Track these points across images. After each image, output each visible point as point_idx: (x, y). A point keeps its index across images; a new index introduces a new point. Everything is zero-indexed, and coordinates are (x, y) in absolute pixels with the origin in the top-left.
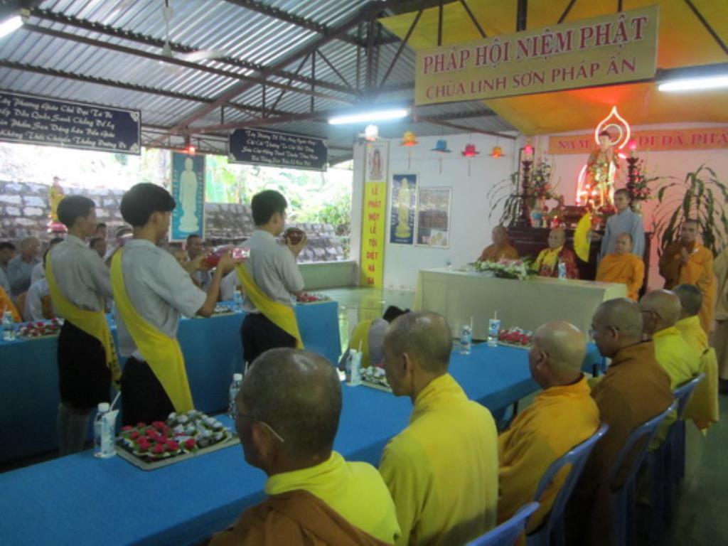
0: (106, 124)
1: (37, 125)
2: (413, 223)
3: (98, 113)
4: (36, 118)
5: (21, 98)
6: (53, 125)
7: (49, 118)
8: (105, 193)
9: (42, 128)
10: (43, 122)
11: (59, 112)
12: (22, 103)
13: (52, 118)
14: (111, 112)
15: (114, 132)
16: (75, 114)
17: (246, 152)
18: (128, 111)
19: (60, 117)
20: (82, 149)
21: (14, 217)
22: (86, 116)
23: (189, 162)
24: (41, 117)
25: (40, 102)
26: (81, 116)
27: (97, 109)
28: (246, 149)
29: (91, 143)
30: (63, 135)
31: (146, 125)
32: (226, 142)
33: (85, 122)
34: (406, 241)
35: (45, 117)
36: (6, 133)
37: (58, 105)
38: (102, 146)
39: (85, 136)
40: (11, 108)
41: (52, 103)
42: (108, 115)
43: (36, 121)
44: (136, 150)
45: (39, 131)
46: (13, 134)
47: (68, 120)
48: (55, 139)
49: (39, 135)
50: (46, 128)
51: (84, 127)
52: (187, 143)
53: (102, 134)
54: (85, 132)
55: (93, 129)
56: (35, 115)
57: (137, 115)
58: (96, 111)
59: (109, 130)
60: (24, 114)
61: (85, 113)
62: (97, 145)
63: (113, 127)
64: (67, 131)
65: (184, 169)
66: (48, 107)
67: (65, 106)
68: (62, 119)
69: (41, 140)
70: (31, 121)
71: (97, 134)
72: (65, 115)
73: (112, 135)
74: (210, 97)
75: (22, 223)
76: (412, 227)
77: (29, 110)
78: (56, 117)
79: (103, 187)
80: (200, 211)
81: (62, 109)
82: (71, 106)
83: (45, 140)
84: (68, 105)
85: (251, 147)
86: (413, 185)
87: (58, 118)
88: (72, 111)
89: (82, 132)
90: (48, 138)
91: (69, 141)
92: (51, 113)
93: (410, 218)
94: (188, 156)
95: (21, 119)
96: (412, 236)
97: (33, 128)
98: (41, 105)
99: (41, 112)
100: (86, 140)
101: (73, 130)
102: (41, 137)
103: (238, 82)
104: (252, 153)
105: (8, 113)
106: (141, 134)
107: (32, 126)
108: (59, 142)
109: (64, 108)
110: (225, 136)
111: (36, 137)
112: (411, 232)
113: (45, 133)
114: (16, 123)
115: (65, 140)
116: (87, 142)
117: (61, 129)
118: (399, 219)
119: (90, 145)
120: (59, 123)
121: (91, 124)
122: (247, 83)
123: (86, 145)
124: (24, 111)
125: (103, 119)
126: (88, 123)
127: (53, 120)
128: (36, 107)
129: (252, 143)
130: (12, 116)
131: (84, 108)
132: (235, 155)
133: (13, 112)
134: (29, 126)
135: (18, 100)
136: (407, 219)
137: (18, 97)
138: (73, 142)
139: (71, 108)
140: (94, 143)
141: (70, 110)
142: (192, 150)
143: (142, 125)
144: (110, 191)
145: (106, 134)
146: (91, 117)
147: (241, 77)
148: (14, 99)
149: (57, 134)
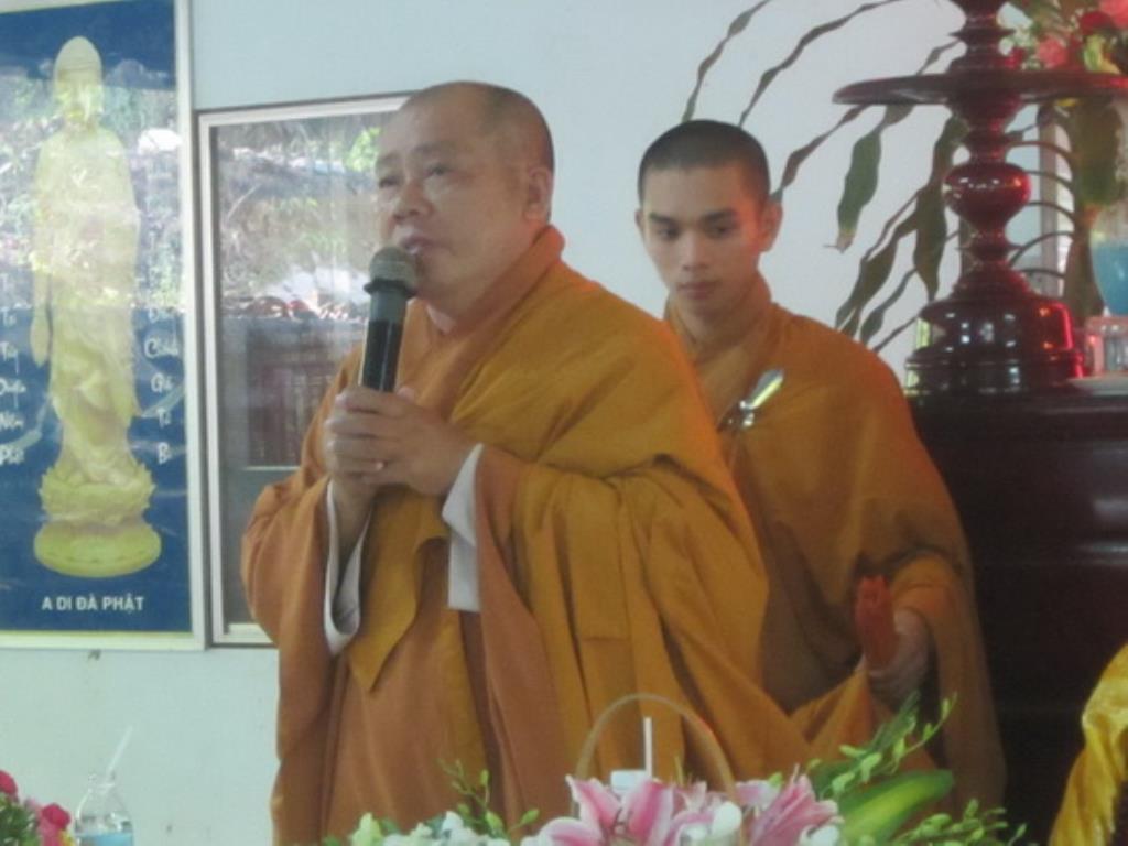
2: (176, 434)
34: (128, 604)
76: (171, 474)
86: (151, 99)
93: (145, 394)
96: (174, 550)
112: (167, 515)
118: (57, 401)
136: (126, 404)
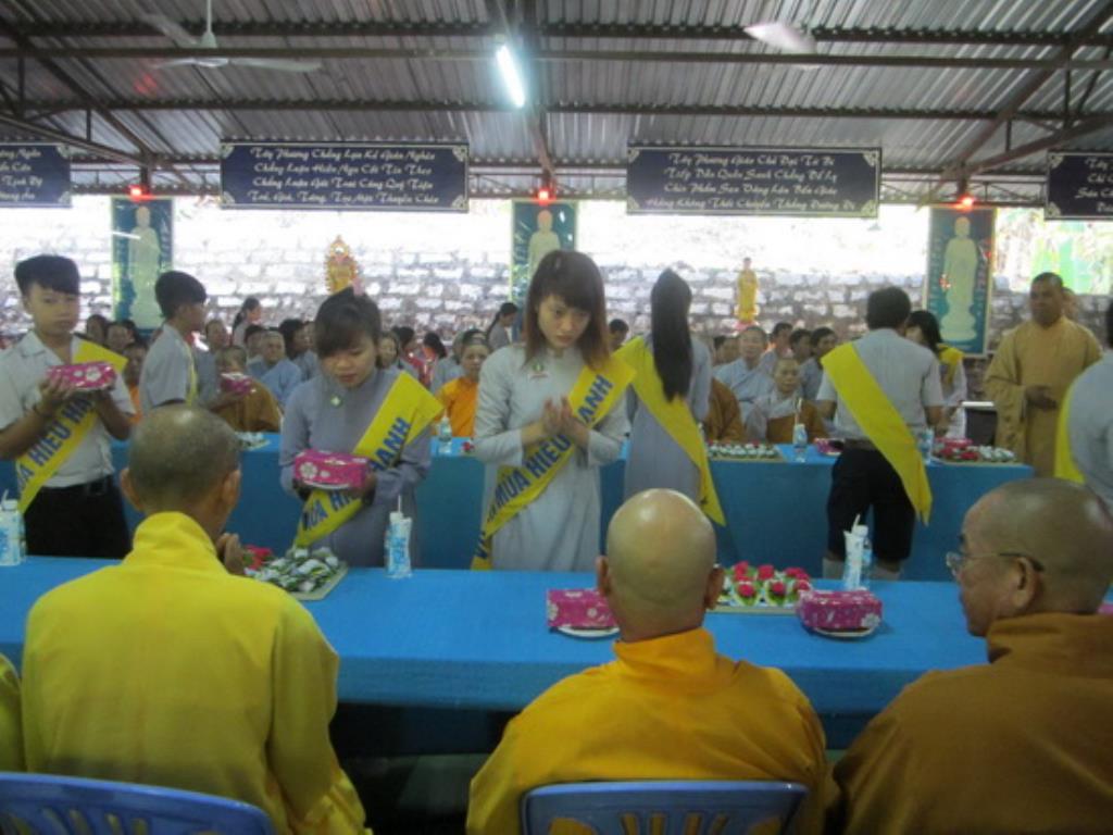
0: (824, 176)
1: (725, 188)
3: (812, 160)
4: (723, 177)
5: (704, 153)
6: (746, 185)
7: (740, 175)
8: (854, 280)
9: (731, 190)
10: (733, 183)
11: (755, 165)
12: (706, 160)
13: (745, 175)
14: (832, 155)
15: (836, 186)
16: (778, 166)
17: (1085, 198)
18: (862, 152)
19: (757, 172)
20: (816, 216)
21: (721, 317)
22: (794, 166)
23: (963, 225)
24: (730, 176)
25: (729, 155)
26: (788, 168)
27: (809, 154)
28: (1083, 193)
29: (799, 205)
30: (761, 198)
31: (889, 170)
32: (1042, 183)
33: (793, 176)
35: (737, 175)
36: (684, 202)
37: (754, 155)
38: (817, 209)
39: (791, 197)
40: (692, 169)
41: (745, 155)
42: (828, 161)
43: (723, 182)
44: (871, 210)
45: (726, 196)
46: (694, 203)
47: (769, 175)
48: (748, 204)
49: (726, 201)
50: (737, 190)
51: (790, 184)
52: (962, 192)
53: (816, 191)
54: (792, 191)
55: (803, 184)
56: (722, 173)
57: (874, 156)
58: (810, 157)
59: (828, 184)
60: (709, 174)
61: (793, 162)
62: (808, 209)
63: (834, 178)
64: (765, 192)
65: (952, 235)
66: (740, 161)
67: (763, 156)
68: (759, 176)
69: (729, 208)
70: (716, 182)
71: (810, 191)
72: (764, 169)
73: (832, 192)
74: (991, 107)
75: (729, 326)
77: (715, 168)
78: (751, 173)
79: (855, 272)
80: (980, 305)
81: (760, 161)
82: (772, 155)
83: (735, 207)
84: (767, 154)
85: (1097, 187)
87: (752, 175)
88: (774, 162)
89: (787, 191)
90: (739, 204)
91: (768, 205)
92: (743, 168)
94: (962, 213)
95: (704, 181)
97: (720, 193)
98: (730, 159)
99: (731, 168)
100: (792, 201)
101: (774, 190)
102: (730, 204)
103: (1029, 73)
104: (1100, 199)
105: (688, 175)
106: (880, 184)
107: (718, 189)
108: (753, 209)
109: (763, 160)
110: (1038, 172)
111: (723, 204)
113: (735, 197)
114: (698, 188)
115: (762, 205)
116: (794, 205)
117: (757, 190)
119: (798, 209)
120: (754, 182)
121: (801, 178)
122: (1043, 70)
123: (792, 209)
124: (709, 171)
125: (818, 168)
126: (797, 176)
127: (746, 179)
128: (725, 162)
129: (1100, 180)
130: (693, 179)
131: (792, 156)
132: (1059, 205)
133: (694, 174)
134: (713, 190)
135: (700, 156)
137: (701, 152)
138: (773, 206)
139: (772, 158)
140: (804, 206)
141: (771, 162)
142: (967, 202)
143: (883, 171)
144: (864, 278)
145: (823, 191)
146: (802, 168)
147: (1029, 62)
148: (697, 155)
149: (752, 197)
